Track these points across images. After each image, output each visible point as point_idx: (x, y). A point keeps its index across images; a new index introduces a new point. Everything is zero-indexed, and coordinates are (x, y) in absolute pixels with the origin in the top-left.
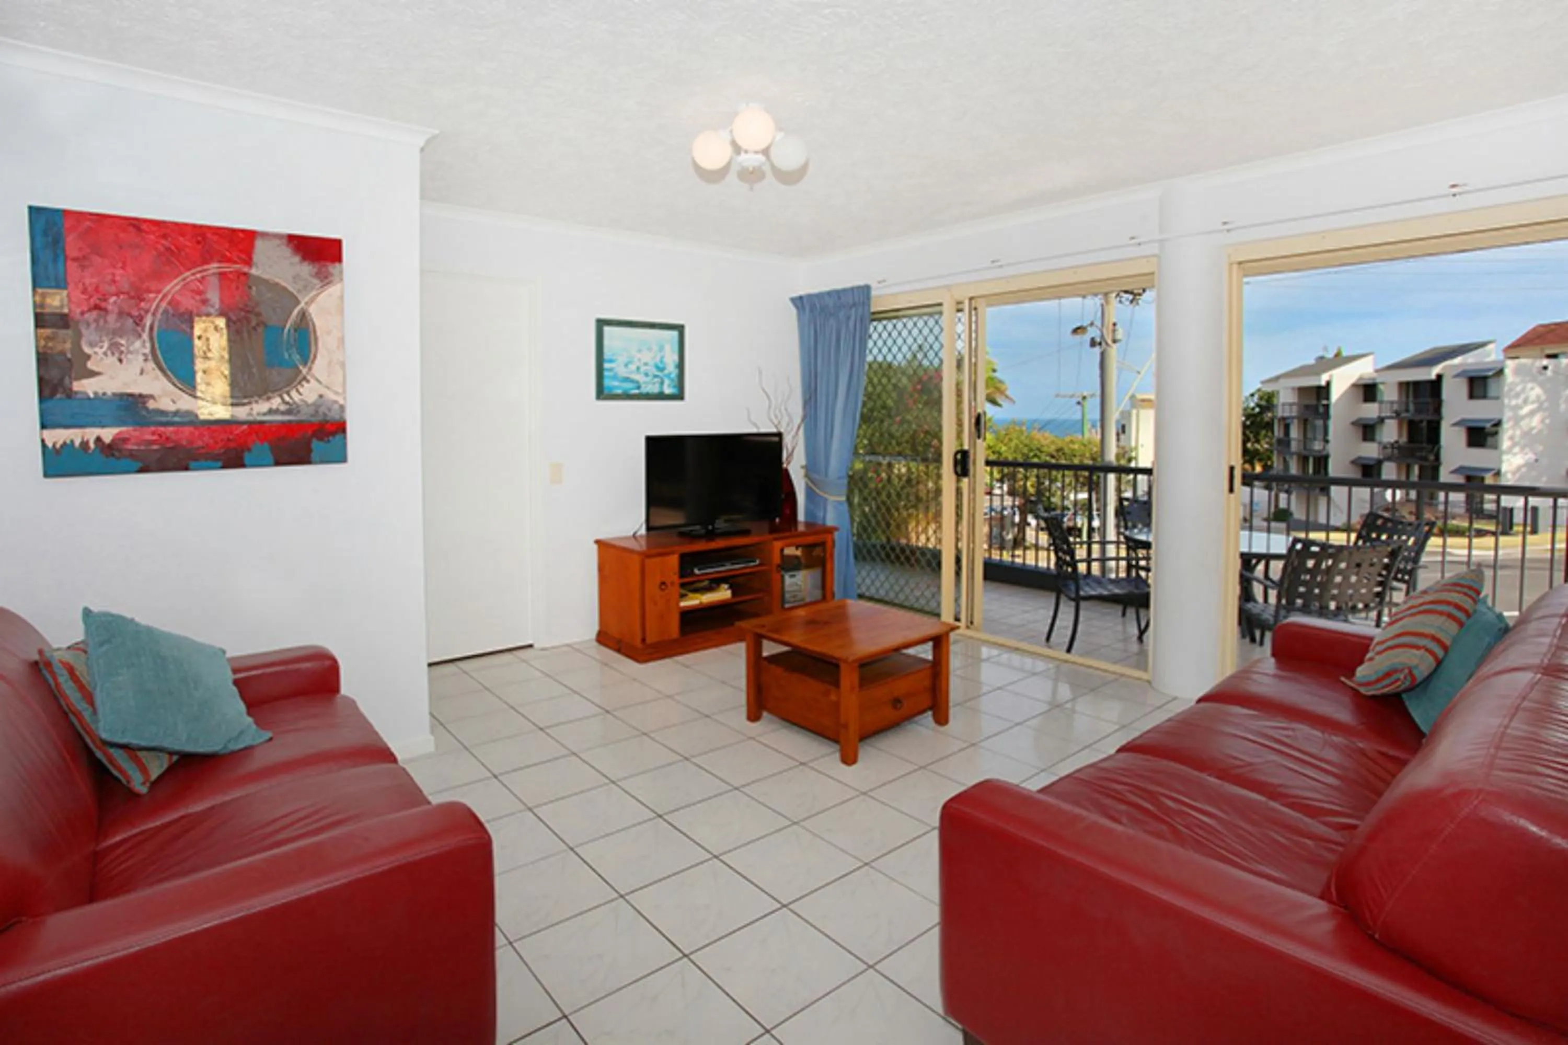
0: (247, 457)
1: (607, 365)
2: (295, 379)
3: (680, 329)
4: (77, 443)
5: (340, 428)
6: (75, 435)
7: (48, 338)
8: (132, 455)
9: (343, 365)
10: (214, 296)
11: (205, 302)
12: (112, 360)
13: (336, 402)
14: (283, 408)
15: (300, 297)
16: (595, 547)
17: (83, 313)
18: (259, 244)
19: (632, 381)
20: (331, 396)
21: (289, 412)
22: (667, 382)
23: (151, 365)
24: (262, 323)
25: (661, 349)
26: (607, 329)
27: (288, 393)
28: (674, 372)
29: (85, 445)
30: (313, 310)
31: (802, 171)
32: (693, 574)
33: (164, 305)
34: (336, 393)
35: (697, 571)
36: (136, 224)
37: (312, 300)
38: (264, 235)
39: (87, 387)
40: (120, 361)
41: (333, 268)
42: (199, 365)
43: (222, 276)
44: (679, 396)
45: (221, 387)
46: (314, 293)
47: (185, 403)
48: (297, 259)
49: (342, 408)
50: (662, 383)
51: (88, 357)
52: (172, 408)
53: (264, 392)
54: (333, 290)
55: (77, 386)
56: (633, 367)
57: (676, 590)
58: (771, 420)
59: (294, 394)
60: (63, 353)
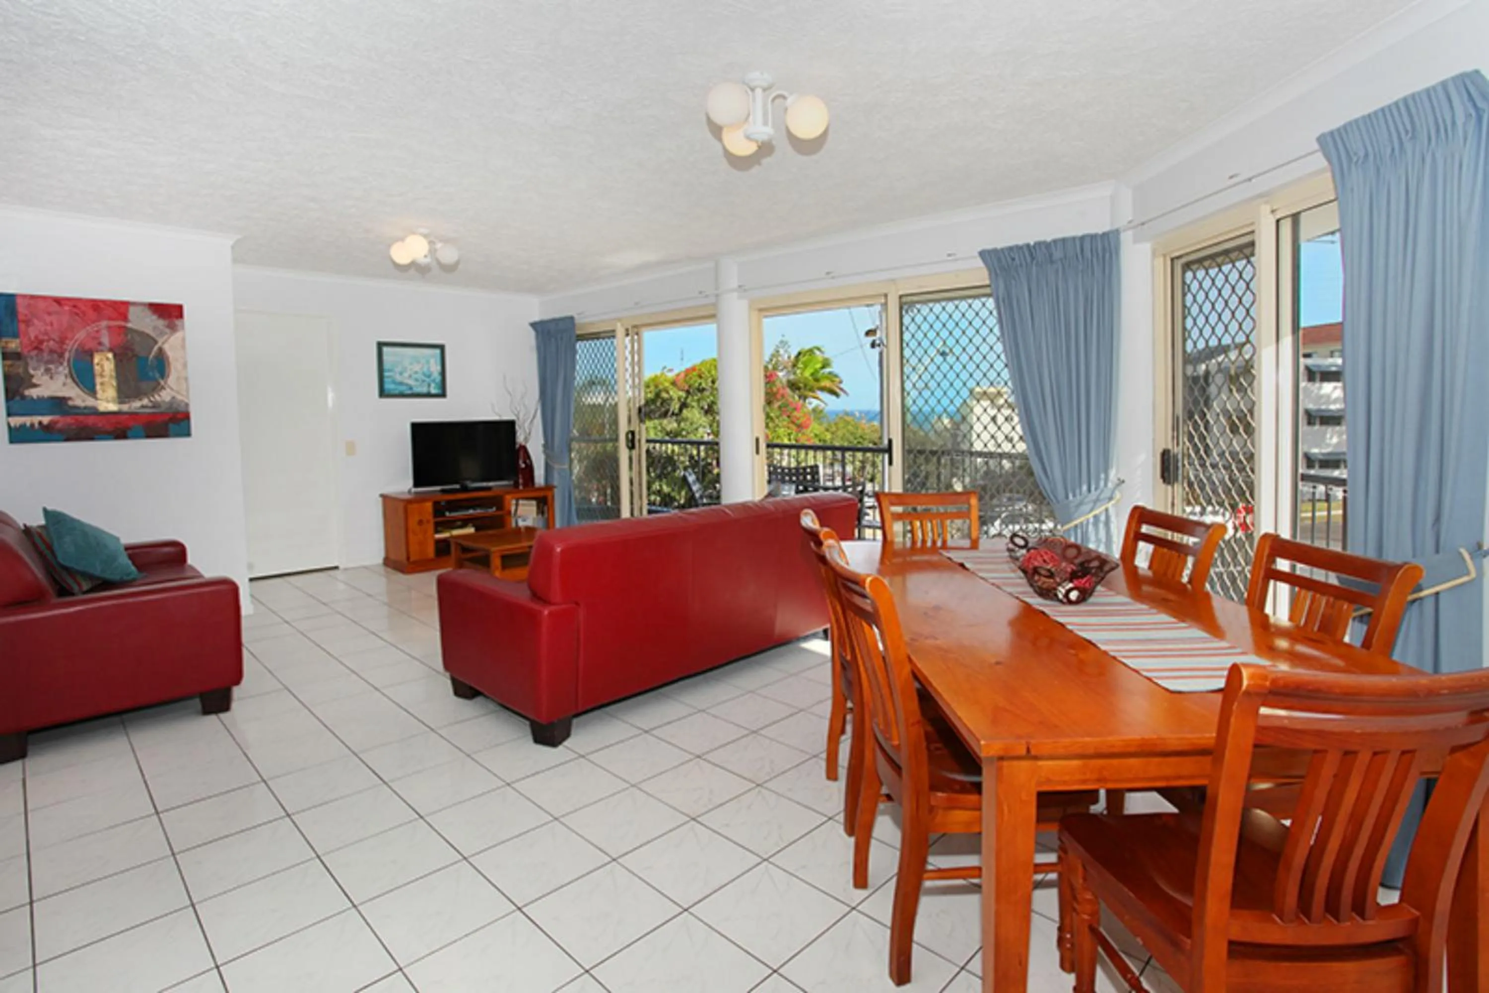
0: (129, 433)
1: (386, 374)
2: (157, 388)
3: (442, 348)
4: (28, 424)
5: (186, 417)
6: (27, 420)
7: (11, 366)
8: (61, 431)
9: (186, 379)
10: (106, 340)
11: (100, 344)
12: (46, 378)
13: (182, 401)
14: (150, 404)
15: (157, 339)
16: (380, 500)
17: (29, 351)
18: (132, 309)
19: (407, 385)
20: (179, 397)
21: (154, 407)
22: (433, 385)
23: (69, 381)
24: (136, 356)
25: (428, 362)
26: (385, 350)
27: (153, 396)
28: (438, 379)
29: (32, 425)
30: (166, 347)
31: (457, 263)
32: (444, 515)
33: (76, 346)
34: (182, 395)
35: (447, 514)
36: (58, 301)
37: (166, 341)
38: (135, 304)
39: (34, 393)
40: (51, 378)
41: (178, 322)
42: (98, 380)
43: (109, 328)
44: (443, 395)
45: (111, 393)
46: (165, 337)
47: (90, 402)
48: (155, 317)
49: (187, 405)
50: (429, 385)
51: (32, 376)
52: (82, 404)
53: (138, 395)
54: (178, 335)
55: (27, 393)
56: (406, 375)
57: (431, 527)
58: (513, 412)
59: (157, 397)
60: (18, 374)
